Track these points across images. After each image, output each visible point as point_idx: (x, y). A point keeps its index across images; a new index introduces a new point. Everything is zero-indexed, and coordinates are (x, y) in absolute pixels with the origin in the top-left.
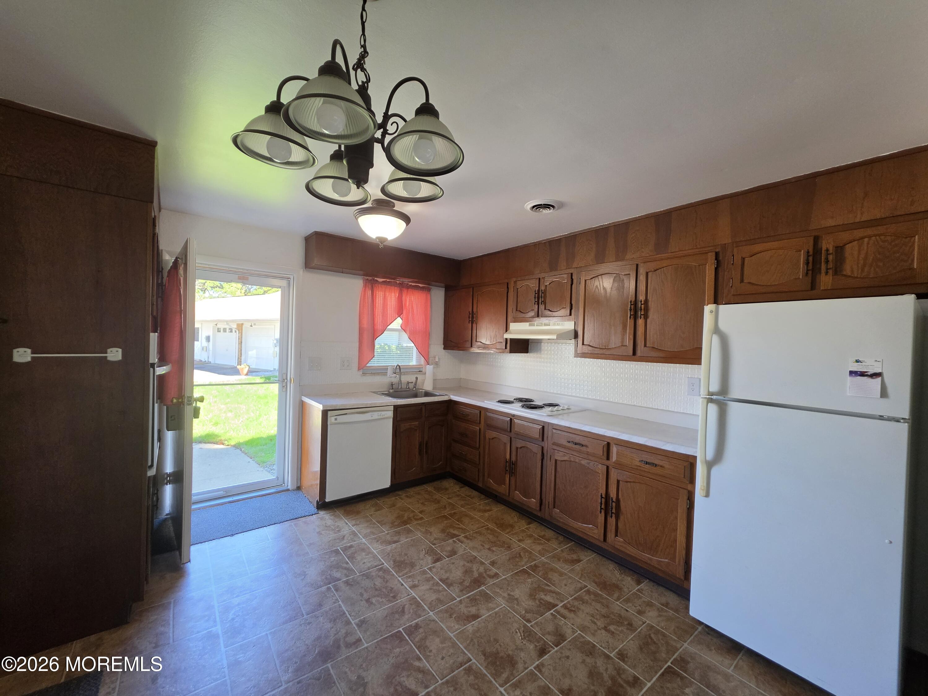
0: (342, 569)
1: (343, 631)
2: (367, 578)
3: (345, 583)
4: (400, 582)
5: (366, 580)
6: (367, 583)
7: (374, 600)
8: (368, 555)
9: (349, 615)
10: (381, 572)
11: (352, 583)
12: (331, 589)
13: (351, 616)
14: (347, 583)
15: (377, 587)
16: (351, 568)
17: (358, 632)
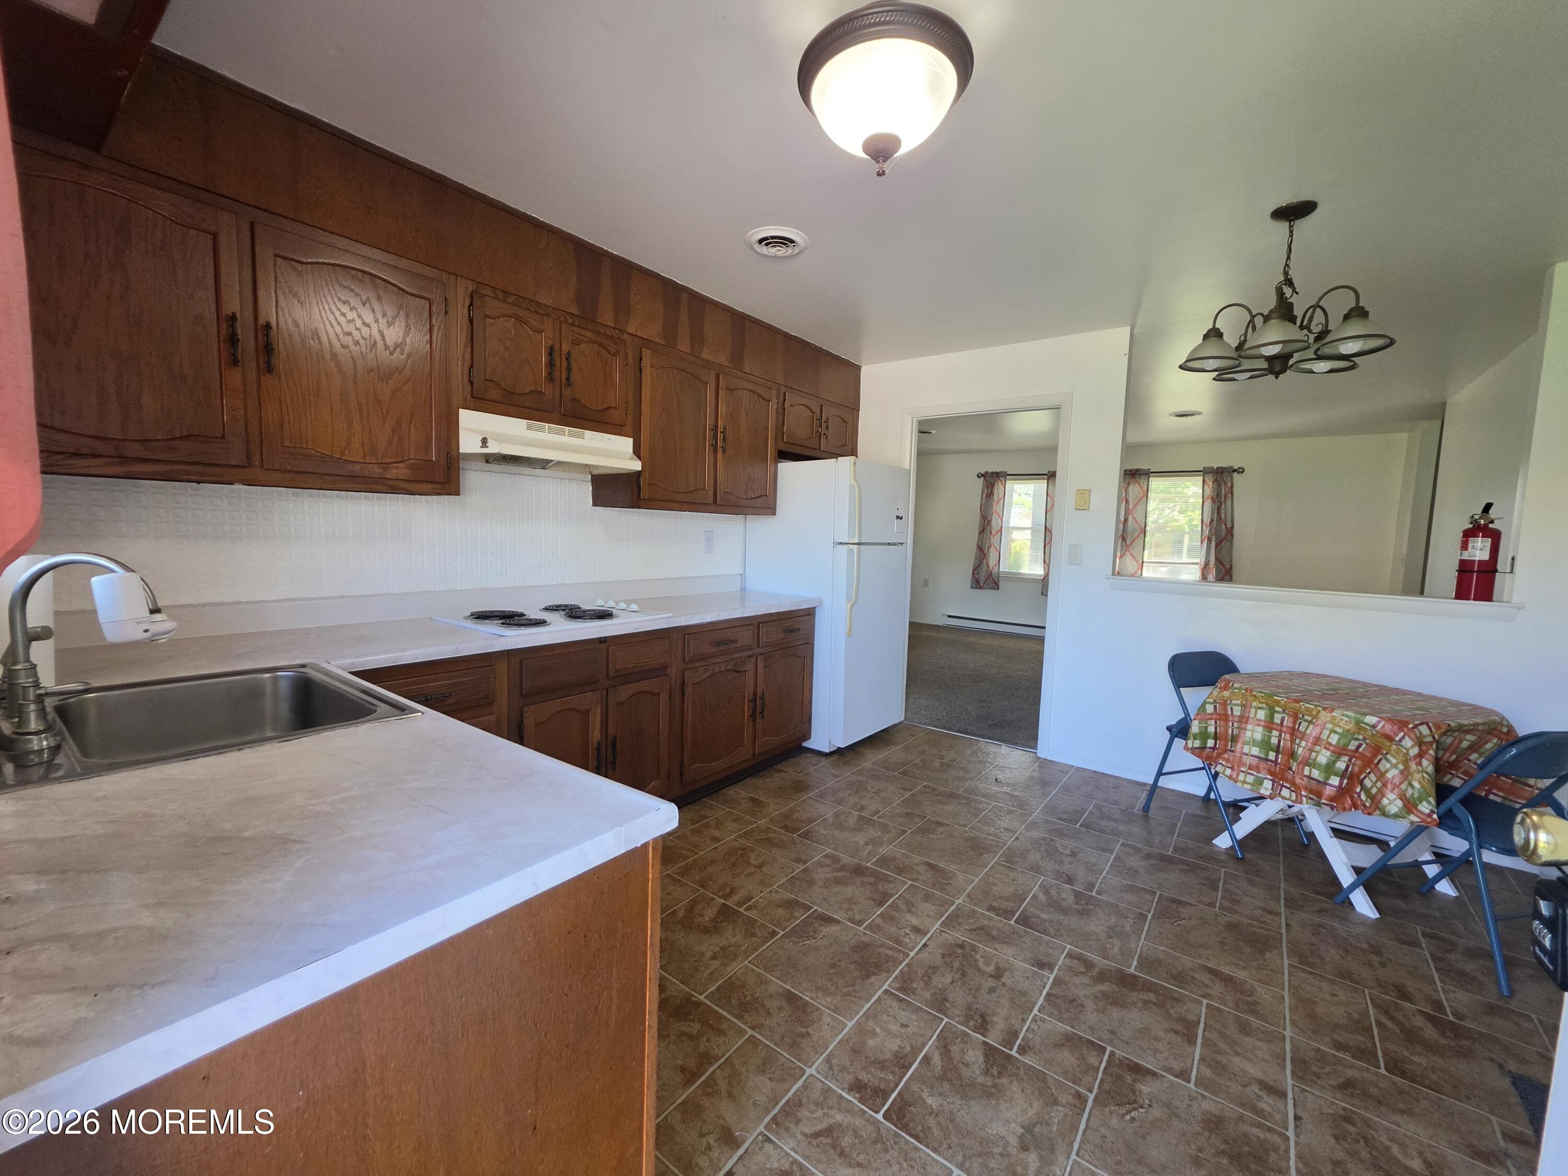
0: (951, 1059)
1: (1077, 980)
2: (947, 1001)
3: (987, 1030)
4: (920, 949)
5: (951, 999)
6: (959, 997)
7: (990, 969)
8: (873, 1030)
9: (1045, 987)
10: (915, 985)
11: (977, 1017)
12: (1020, 1044)
13: (1046, 983)
14: (983, 1027)
15: (957, 976)
16: (936, 1043)
17: (1060, 963)
